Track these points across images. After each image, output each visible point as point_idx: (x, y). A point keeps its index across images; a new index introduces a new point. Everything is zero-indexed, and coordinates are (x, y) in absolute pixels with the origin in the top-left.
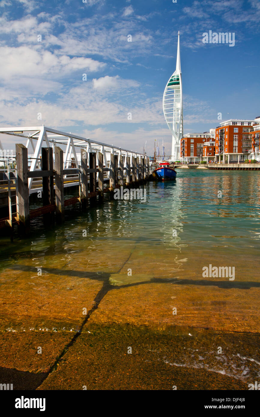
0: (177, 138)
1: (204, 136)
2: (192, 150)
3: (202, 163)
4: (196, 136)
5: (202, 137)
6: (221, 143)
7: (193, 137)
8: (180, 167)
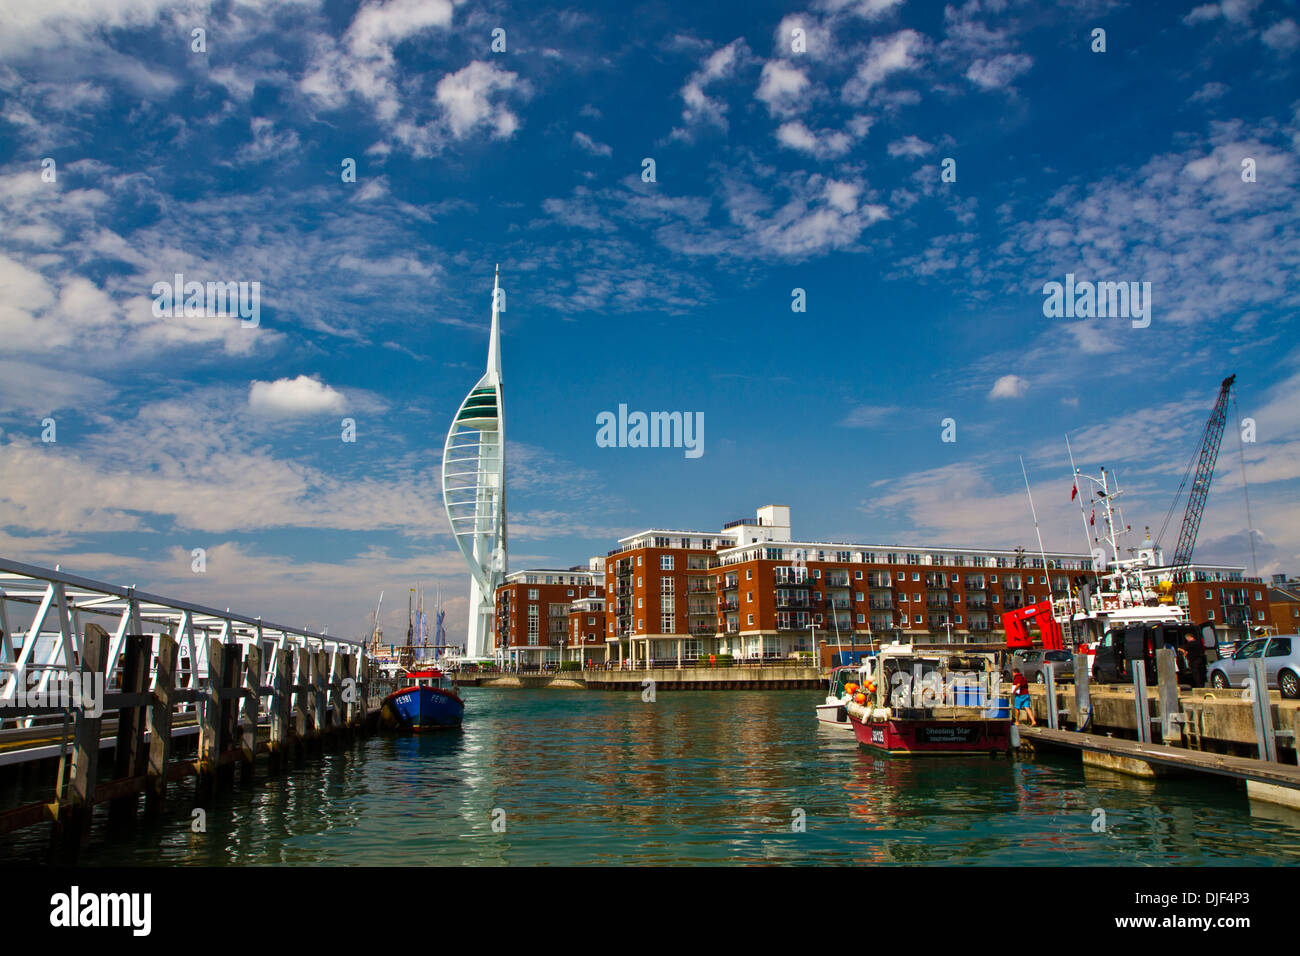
0: (485, 583)
1: (572, 579)
2: (533, 624)
3: (565, 669)
4: (547, 581)
5: (567, 582)
6: (622, 603)
7: (536, 580)
8: (492, 682)
